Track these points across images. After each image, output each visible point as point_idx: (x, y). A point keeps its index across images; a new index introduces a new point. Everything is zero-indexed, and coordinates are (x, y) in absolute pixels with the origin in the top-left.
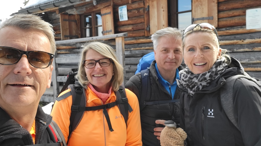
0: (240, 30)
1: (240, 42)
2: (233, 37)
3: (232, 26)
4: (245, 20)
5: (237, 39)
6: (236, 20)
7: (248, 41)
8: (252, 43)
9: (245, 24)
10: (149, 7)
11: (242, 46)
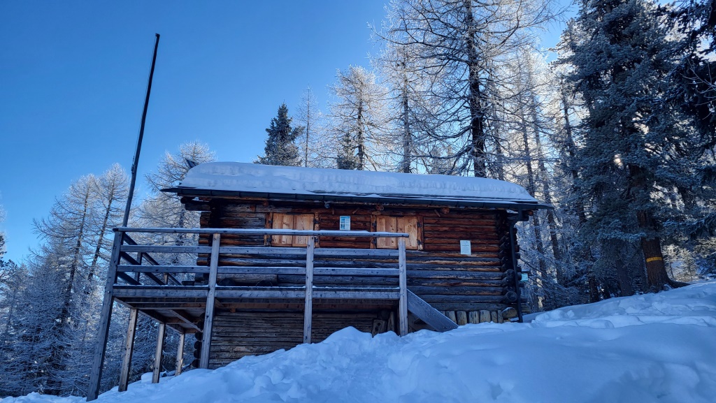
0: (457, 254)
1: (457, 263)
2: (452, 259)
3: (450, 251)
4: (460, 247)
5: (455, 260)
6: (454, 246)
7: (463, 262)
8: (465, 265)
9: (460, 251)
10: (376, 222)
11: (459, 266)
